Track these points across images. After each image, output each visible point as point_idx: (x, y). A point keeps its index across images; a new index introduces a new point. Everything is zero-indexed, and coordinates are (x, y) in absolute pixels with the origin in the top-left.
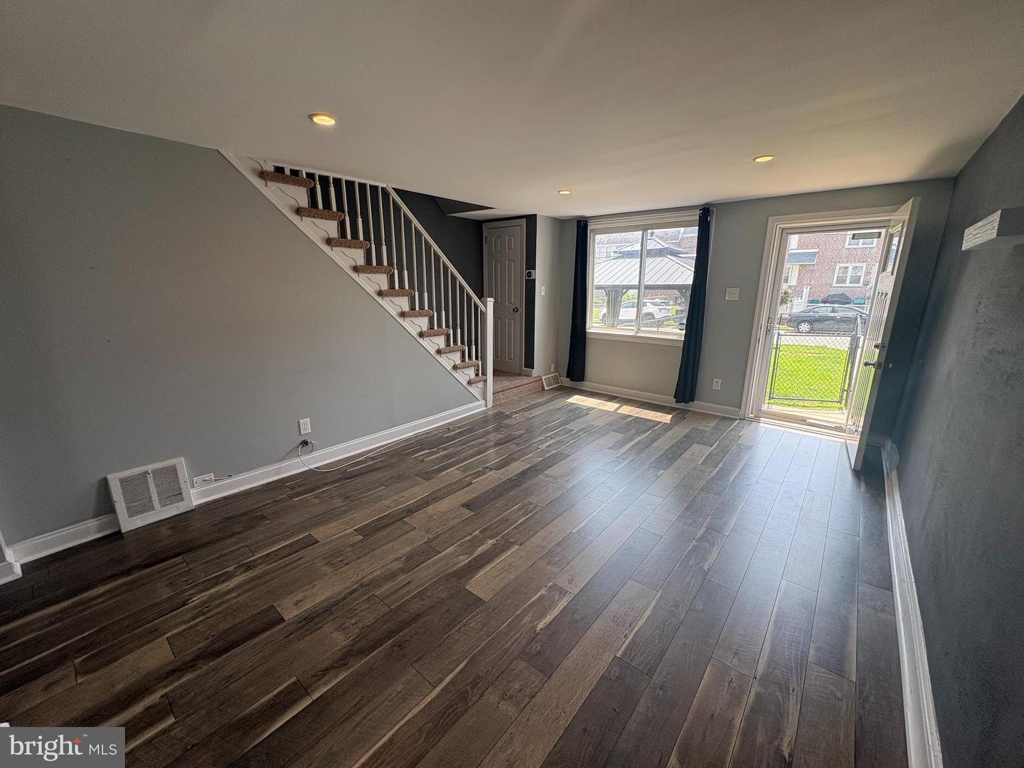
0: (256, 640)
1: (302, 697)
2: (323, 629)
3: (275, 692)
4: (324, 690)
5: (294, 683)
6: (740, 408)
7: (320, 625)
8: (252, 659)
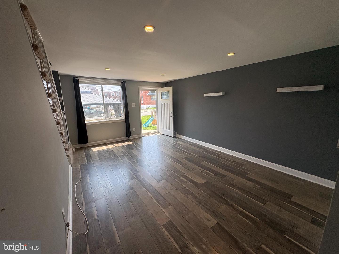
0: (227, 229)
1: (243, 212)
2: (220, 211)
3: (244, 219)
4: (240, 208)
5: (240, 215)
6: (141, 134)
7: (218, 212)
8: (235, 228)
